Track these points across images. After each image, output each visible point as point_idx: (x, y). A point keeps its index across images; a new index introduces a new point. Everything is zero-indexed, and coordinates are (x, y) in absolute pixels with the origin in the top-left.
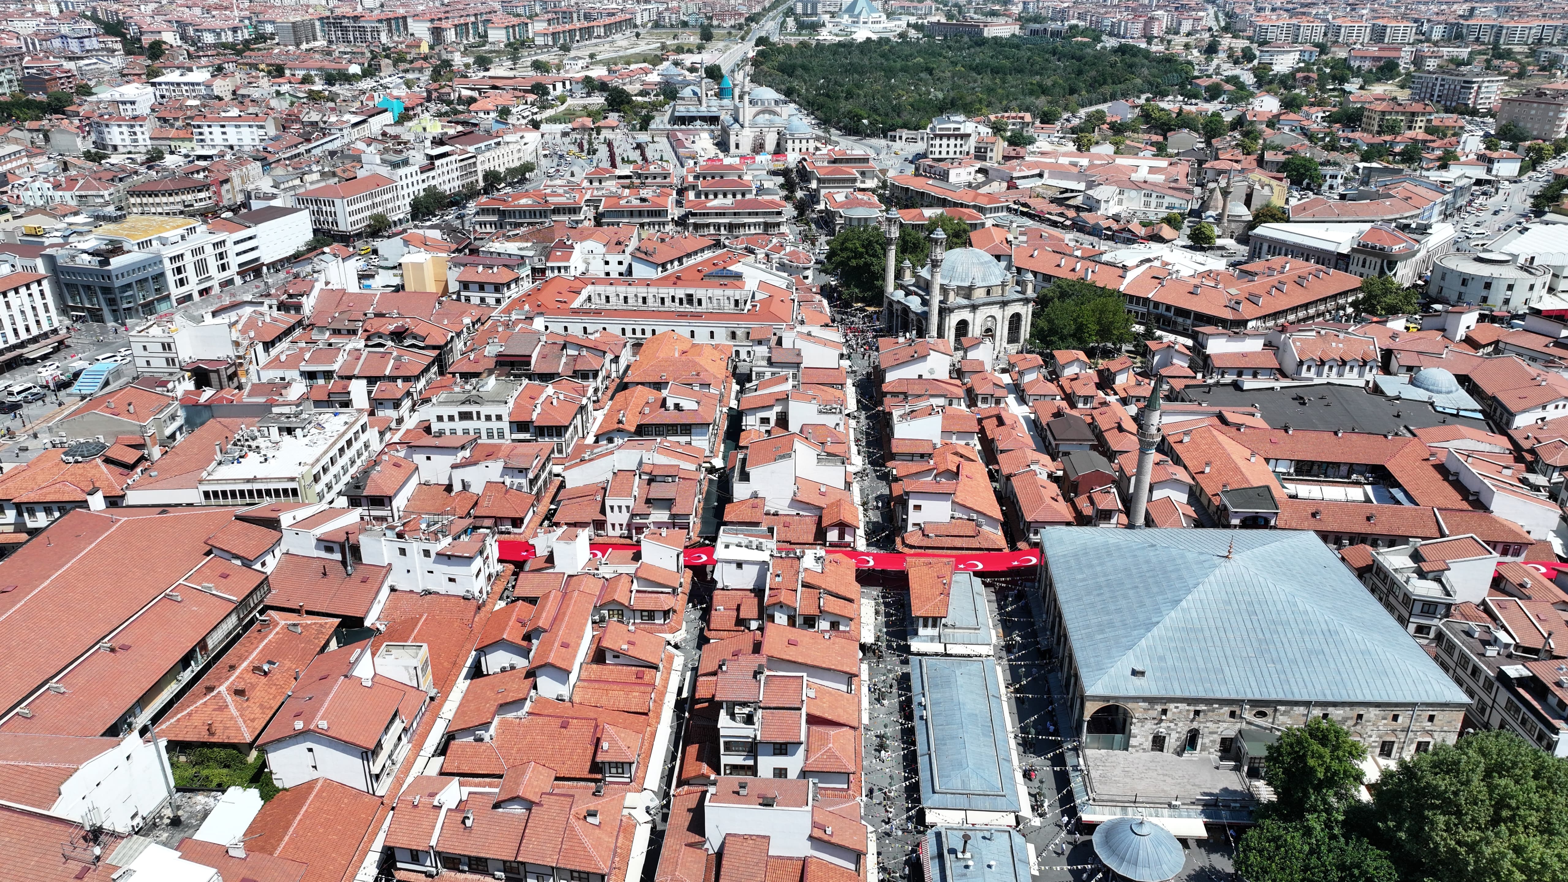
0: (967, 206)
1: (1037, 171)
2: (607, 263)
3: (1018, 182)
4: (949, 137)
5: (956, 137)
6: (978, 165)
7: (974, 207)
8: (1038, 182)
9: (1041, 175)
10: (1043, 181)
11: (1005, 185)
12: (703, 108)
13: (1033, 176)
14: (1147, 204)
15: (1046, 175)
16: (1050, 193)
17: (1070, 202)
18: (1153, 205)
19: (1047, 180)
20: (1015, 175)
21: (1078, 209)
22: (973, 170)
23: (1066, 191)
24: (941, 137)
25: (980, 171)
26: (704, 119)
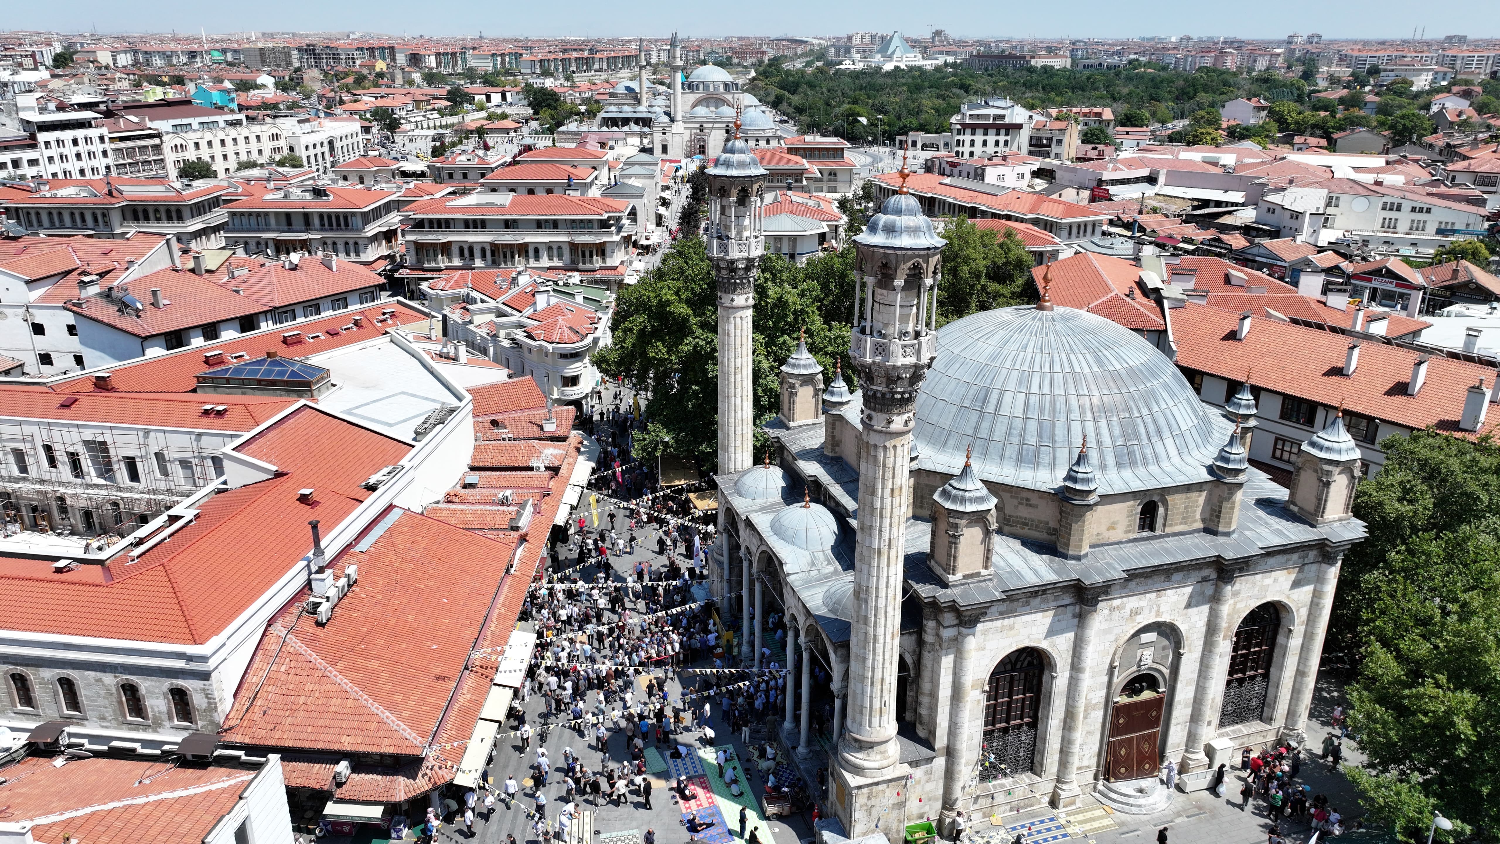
0: (1022, 220)
1: (1145, 172)
2: (38, 329)
3: (1113, 190)
4: (986, 129)
5: (998, 129)
6: (1037, 163)
7: (1036, 222)
8: (1150, 190)
9: (1151, 180)
10: (1156, 189)
11: (1086, 194)
12: (642, 108)
13: (1137, 180)
14: (1389, 225)
15: (1162, 180)
16: (1175, 208)
17: (1226, 220)
18: (1403, 226)
19: (1161, 187)
20: (1107, 176)
21: (1247, 230)
22: (1027, 170)
23: (1205, 203)
24: (974, 128)
25: (1038, 174)
26: (637, 121)
